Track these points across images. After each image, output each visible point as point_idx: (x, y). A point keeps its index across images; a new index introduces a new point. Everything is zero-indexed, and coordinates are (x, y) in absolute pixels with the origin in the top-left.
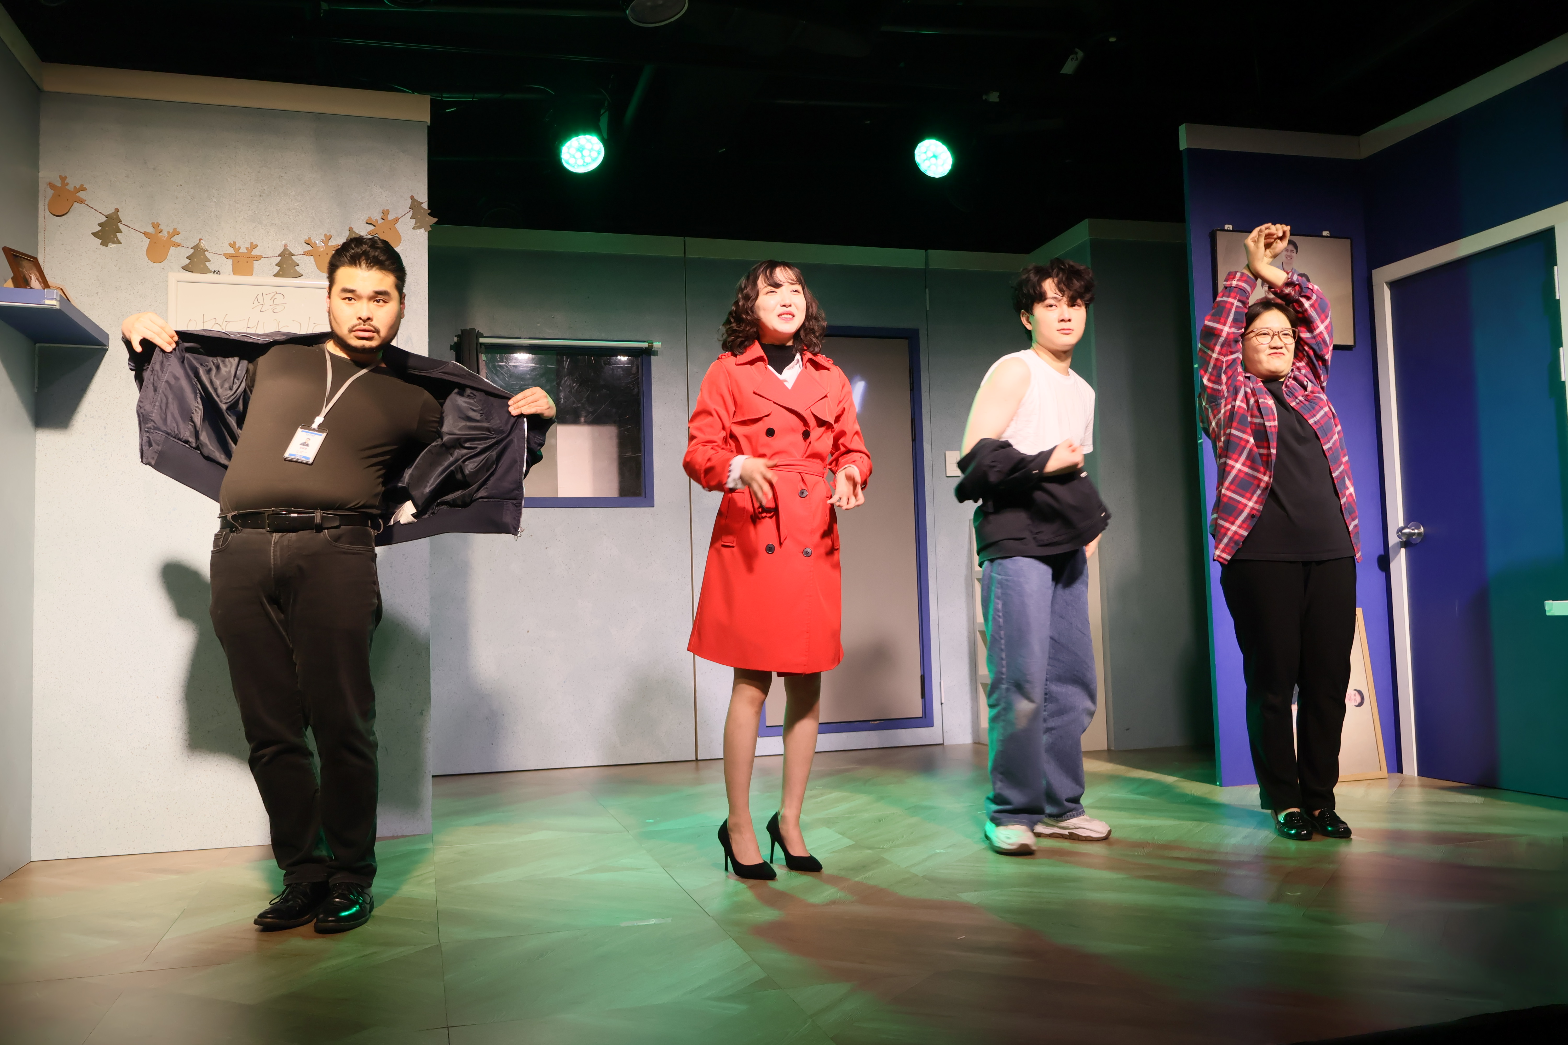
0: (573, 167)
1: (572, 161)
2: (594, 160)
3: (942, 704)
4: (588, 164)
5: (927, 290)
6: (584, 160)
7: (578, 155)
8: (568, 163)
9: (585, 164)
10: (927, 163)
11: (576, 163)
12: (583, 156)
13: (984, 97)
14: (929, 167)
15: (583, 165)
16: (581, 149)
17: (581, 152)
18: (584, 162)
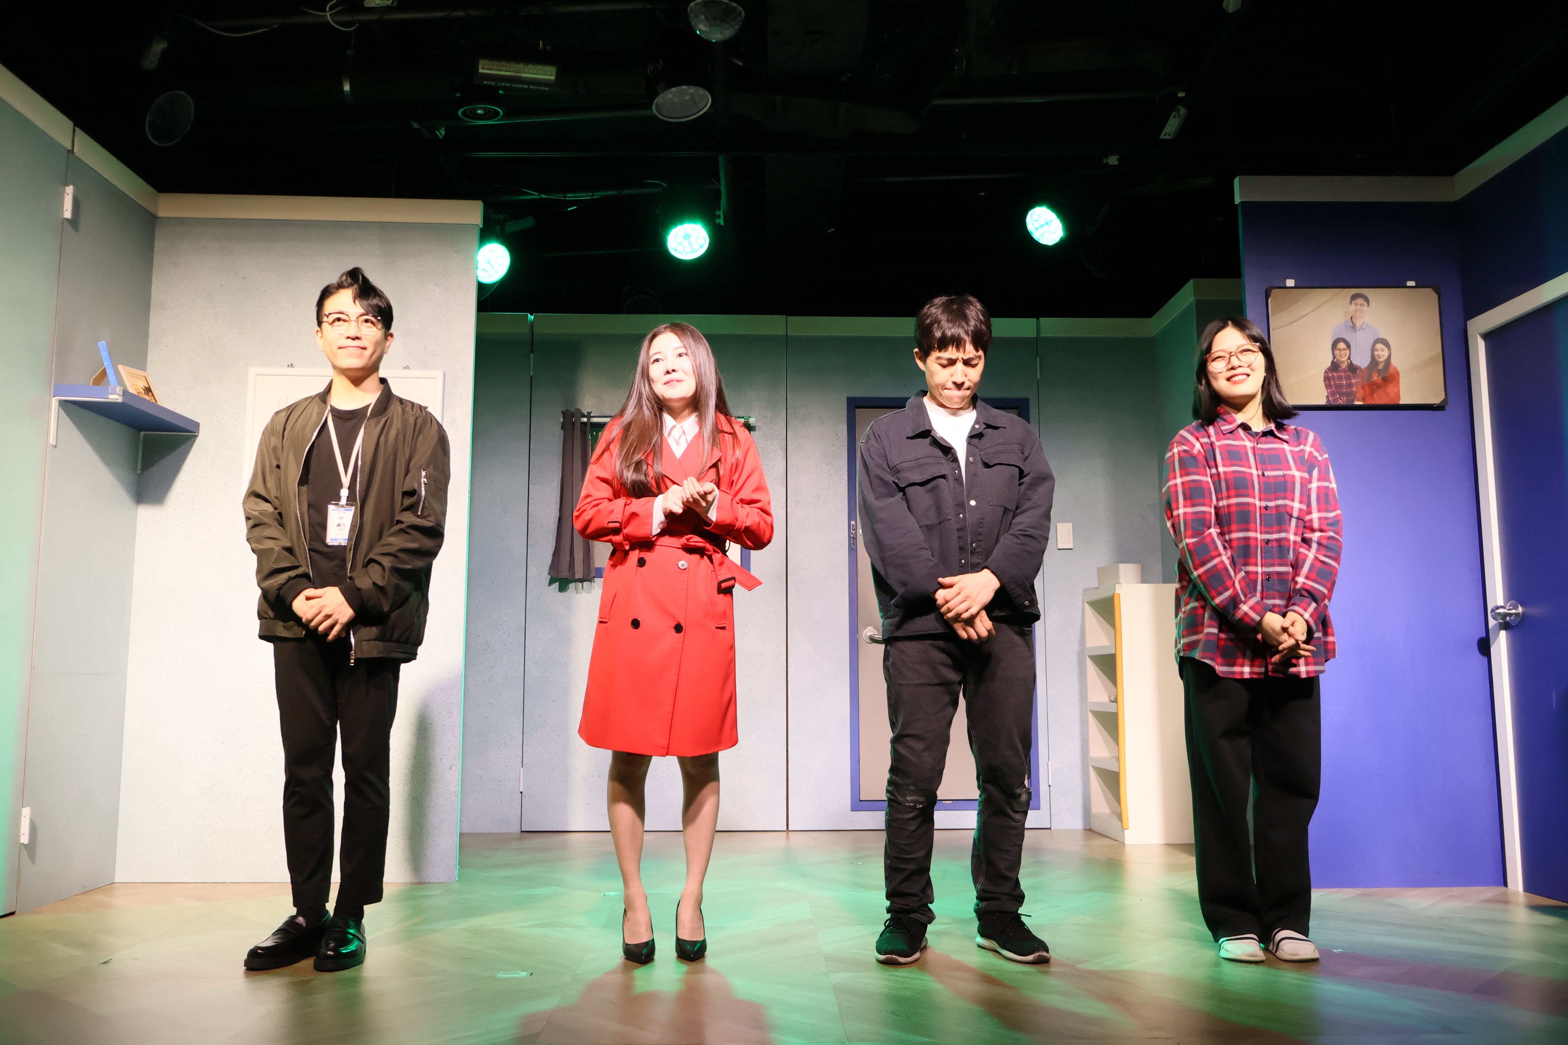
0: (682, 254)
1: (680, 249)
2: (702, 246)
3: (1050, 786)
4: (696, 251)
5: (1038, 358)
6: (692, 247)
7: (686, 242)
8: (676, 250)
9: (693, 251)
10: (1040, 231)
11: (684, 250)
12: (690, 243)
13: (1105, 161)
14: (1042, 235)
15: (692, 252)
16: (687, 236)
17: (688, 240)
18: (692, 249)
